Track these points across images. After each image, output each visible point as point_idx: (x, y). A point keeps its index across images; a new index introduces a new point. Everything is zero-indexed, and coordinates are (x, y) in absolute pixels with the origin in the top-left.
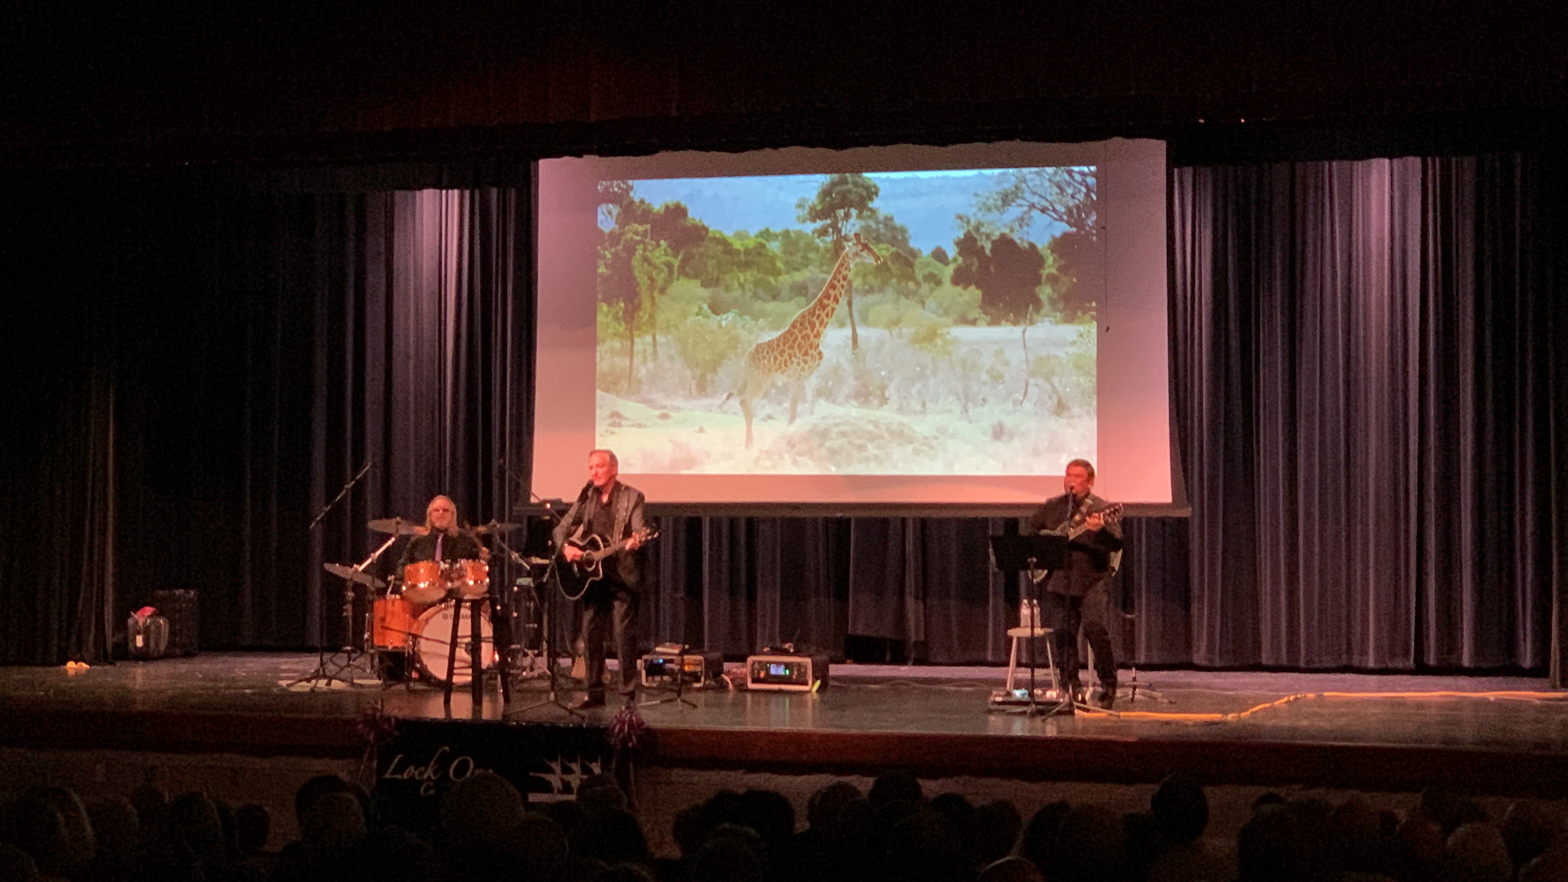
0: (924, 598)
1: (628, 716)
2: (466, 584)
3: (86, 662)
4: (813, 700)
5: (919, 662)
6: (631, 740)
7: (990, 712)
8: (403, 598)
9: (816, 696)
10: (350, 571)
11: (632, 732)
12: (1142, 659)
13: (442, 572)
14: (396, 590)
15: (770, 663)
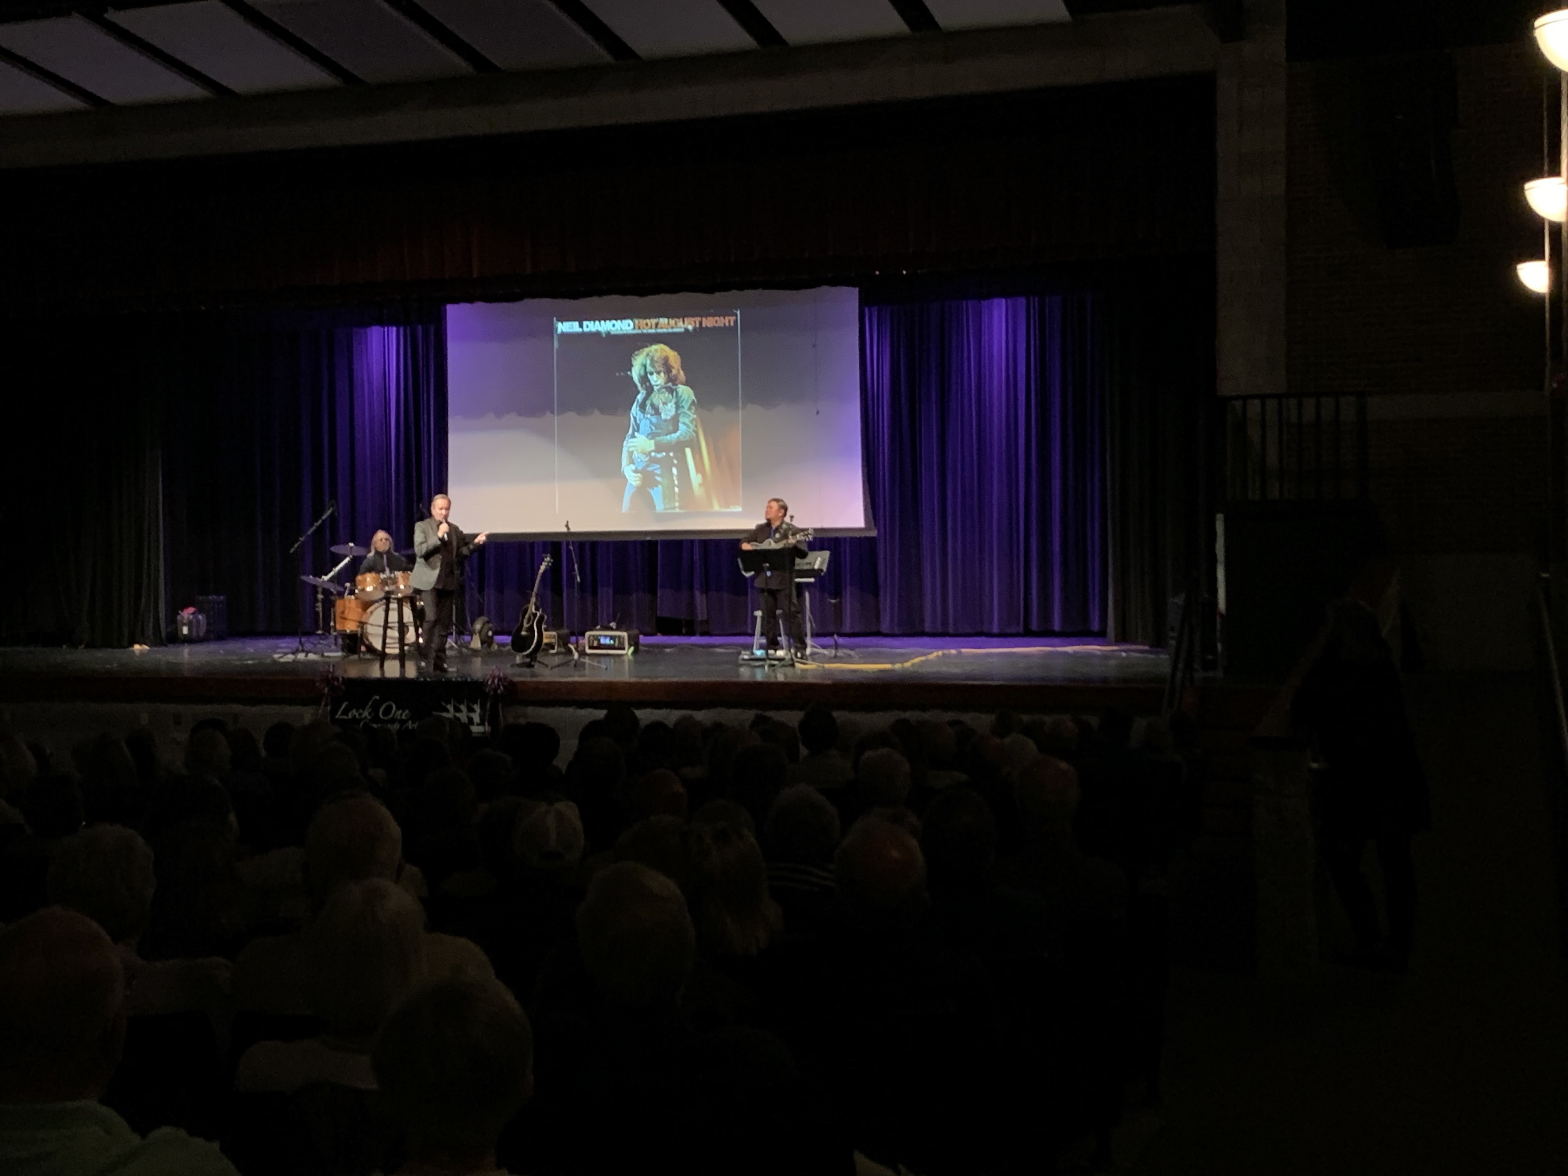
0: (706, 593)
1: (498, 672)
2: (398, 588)
3: (147, 645)
4: (629, 660)
5: (703, 634)
6: (499, 688)
7: (741, 665)
8: (356, 598)
9: (631, 657)
10: (320, 580)
11: (500, 683)
12: (847, 629)
13: (382, 580)
14: (352, 592)
15: (600, 636)
